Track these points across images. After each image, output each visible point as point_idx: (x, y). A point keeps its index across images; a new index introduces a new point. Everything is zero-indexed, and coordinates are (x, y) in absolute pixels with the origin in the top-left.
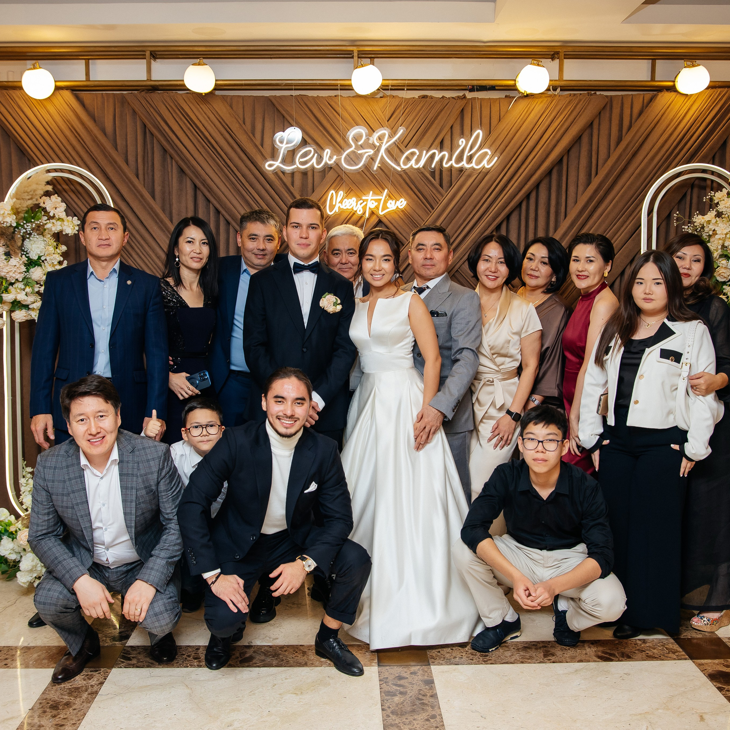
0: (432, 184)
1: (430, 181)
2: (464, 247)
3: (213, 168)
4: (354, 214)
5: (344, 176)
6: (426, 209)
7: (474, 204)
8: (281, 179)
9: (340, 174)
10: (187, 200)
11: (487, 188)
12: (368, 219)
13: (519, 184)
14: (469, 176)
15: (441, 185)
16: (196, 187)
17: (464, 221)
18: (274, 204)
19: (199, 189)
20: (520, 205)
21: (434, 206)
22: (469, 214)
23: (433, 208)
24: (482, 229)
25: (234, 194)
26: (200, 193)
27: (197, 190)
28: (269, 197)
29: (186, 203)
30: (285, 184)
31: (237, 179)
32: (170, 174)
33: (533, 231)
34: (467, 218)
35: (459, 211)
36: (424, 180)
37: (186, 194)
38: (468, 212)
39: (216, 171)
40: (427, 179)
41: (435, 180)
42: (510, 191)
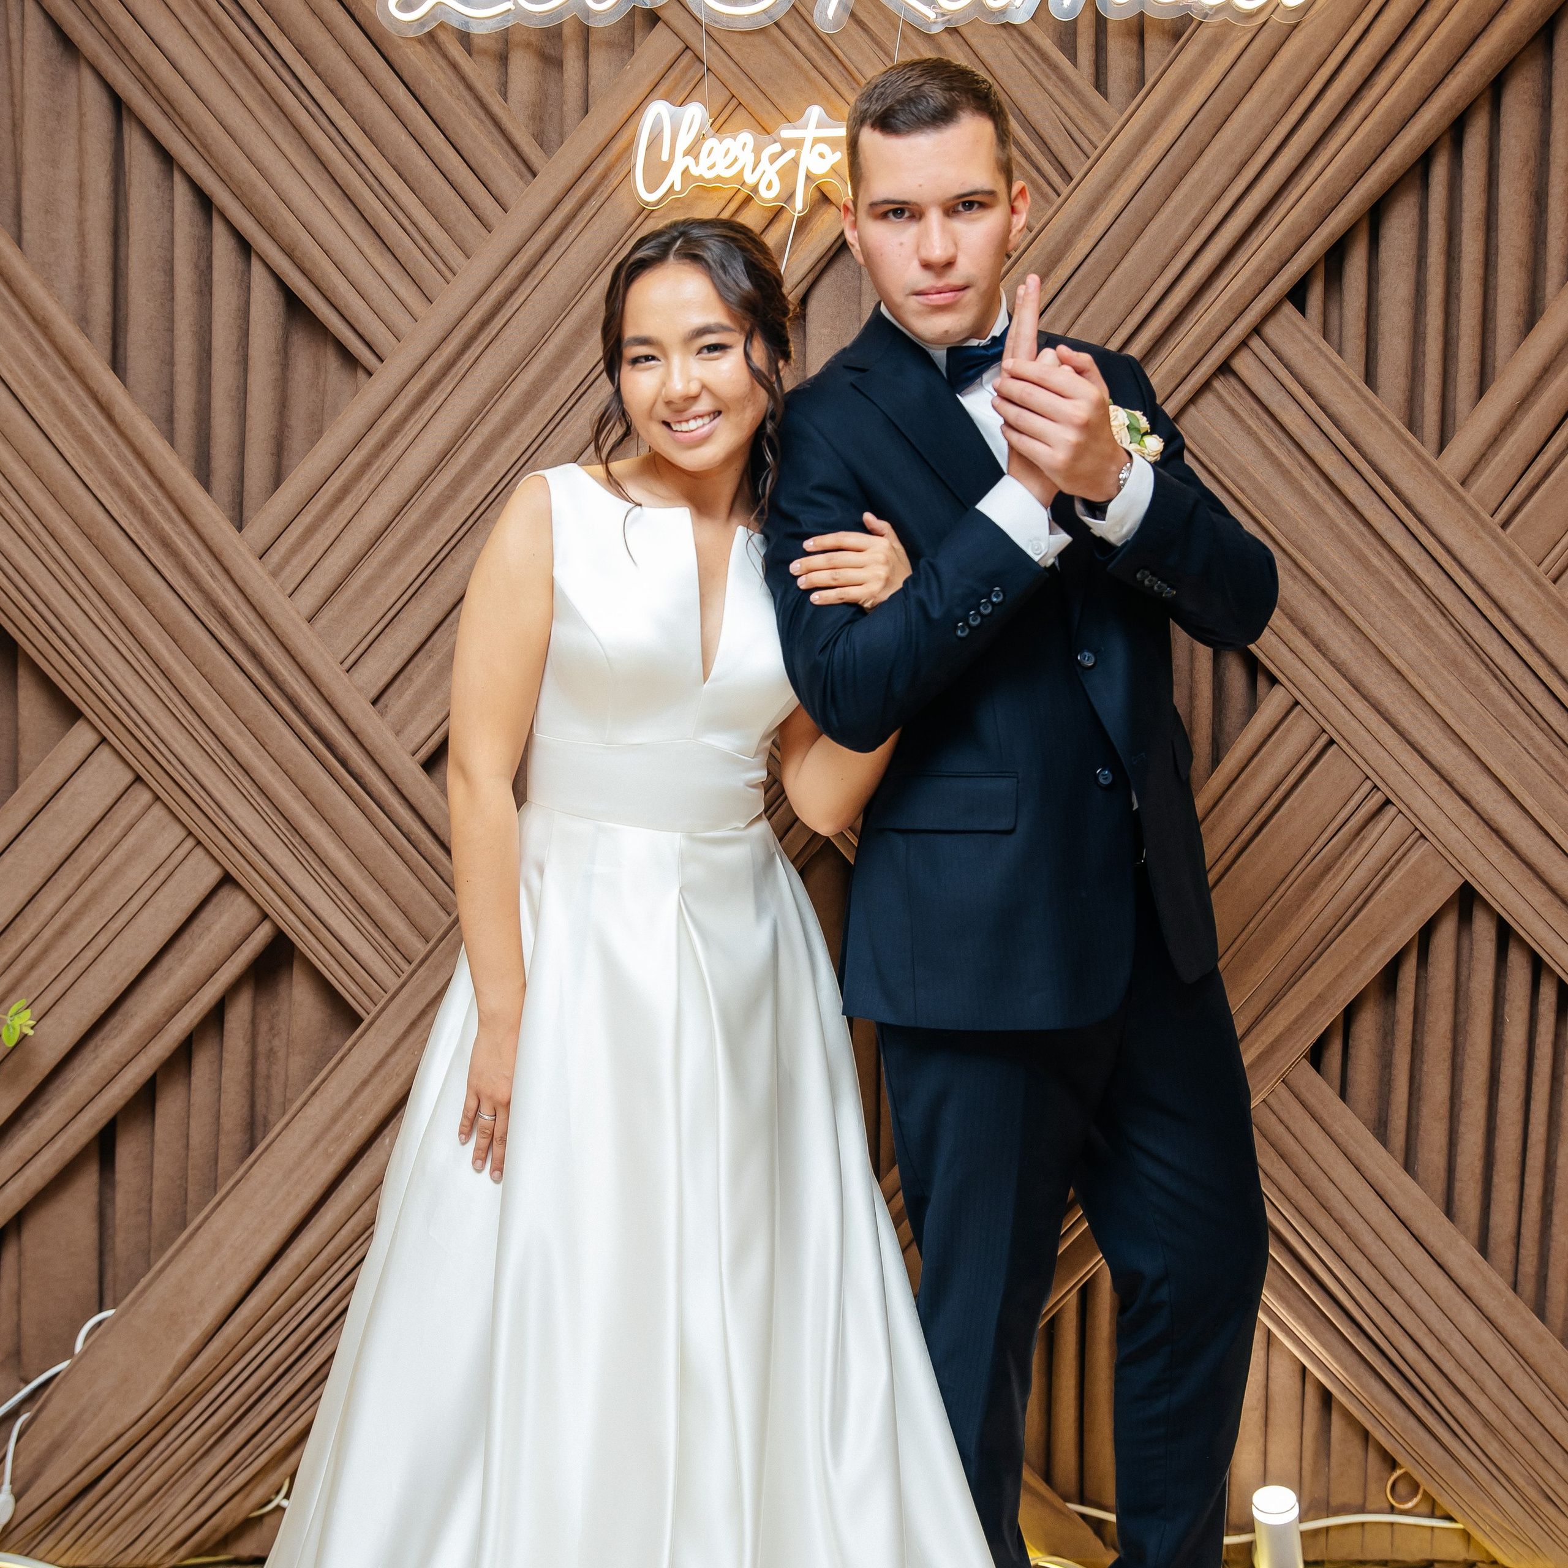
0: (1064, 79)
1: (1055, 68)
2: (1198, 329)
3: (185, 20)
4: (748, 199)
5: (703, 47)
6: (1041, 181)
7: (1236, 158)
8: (454, 66)
9: (693, 41)
10: (81, 152)
11: (1290, 88)
12: (803, 223)
13: (1422, 71)
14: (1216, 43)
15: (1100, 83)
16: (118, 105)
17: (1197, 224)
18: (422, 161)
19: (131, 111)
20: (1423, 163)
21: (1072, 169)
22: (1218, 199)
23: (1067, 177)
24: (1269, 257)
25: (267, 122)
26: (134, 125)
27: (124, 113)
28: (404, 137)
29: (81, 169)
30: (470, 88)
31: (277, 63)
32: (16, 47)
33: (1480, 272)
34: (1207, 212)
35: (1175, 186)
36: (1029, 63)
37: (81, 128)
38: (1212, 190)
39: (193, 29)
40: (1044, 56)
41: (1075, 65)
42: (1386, 103)
